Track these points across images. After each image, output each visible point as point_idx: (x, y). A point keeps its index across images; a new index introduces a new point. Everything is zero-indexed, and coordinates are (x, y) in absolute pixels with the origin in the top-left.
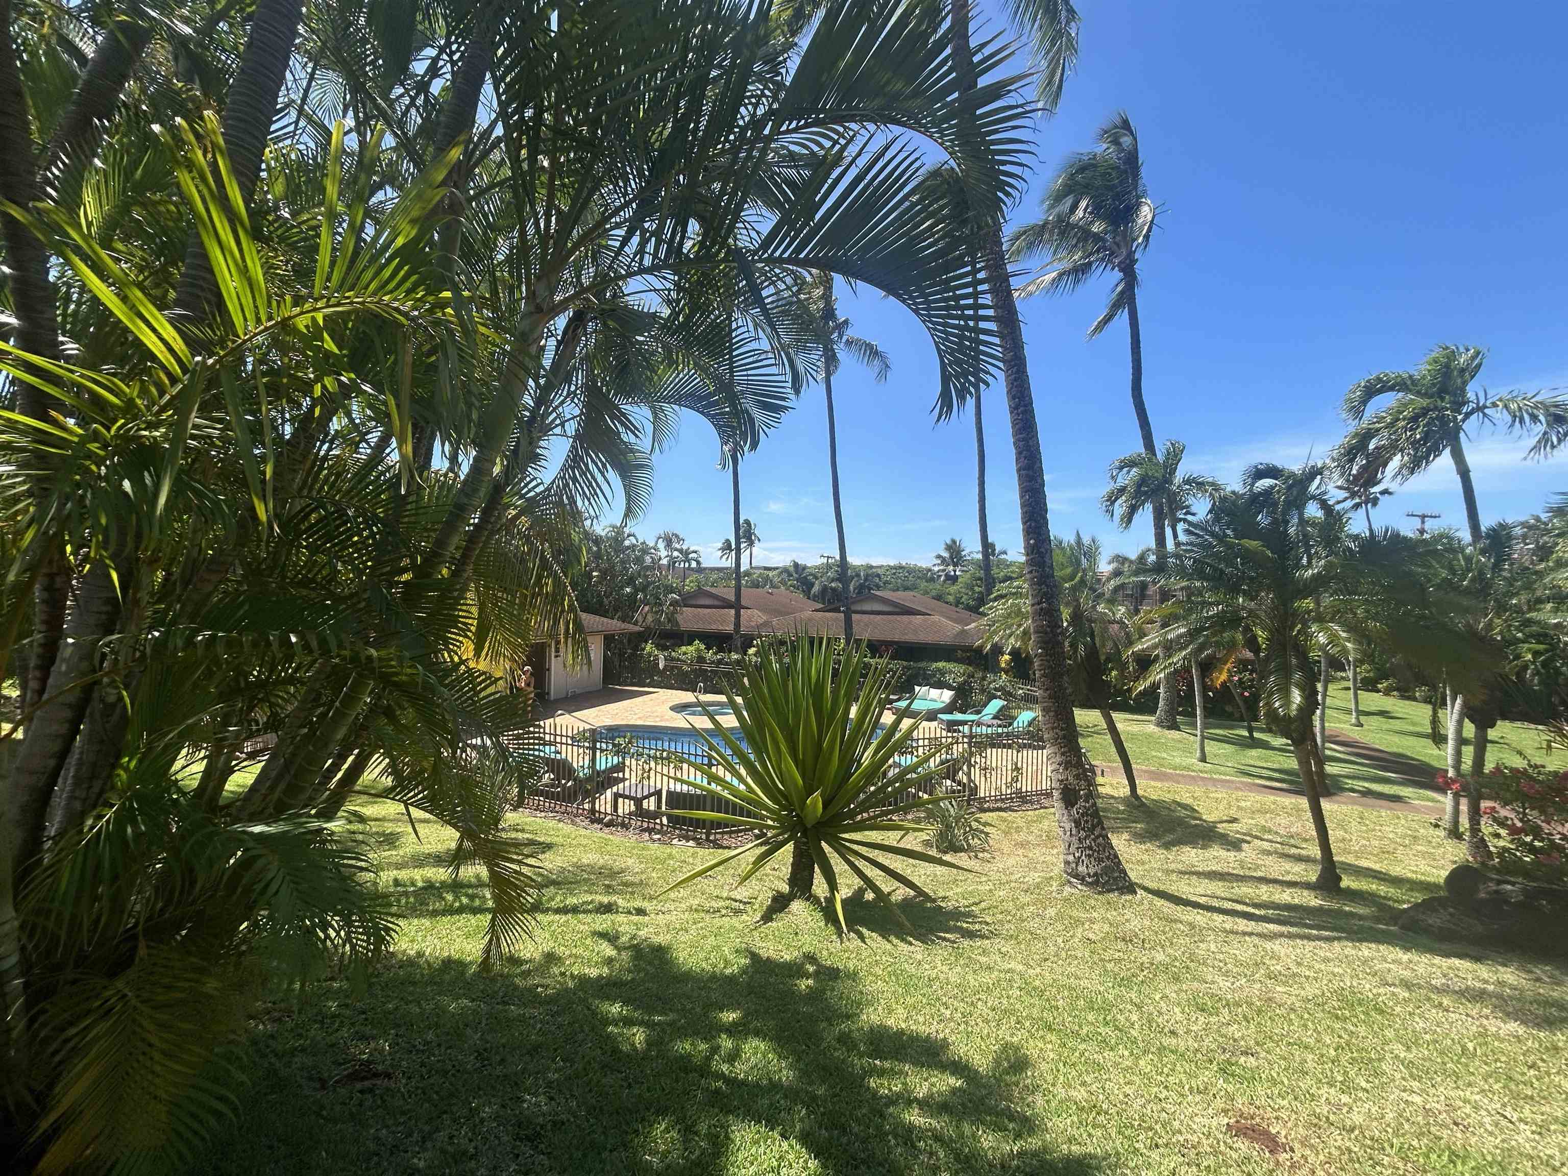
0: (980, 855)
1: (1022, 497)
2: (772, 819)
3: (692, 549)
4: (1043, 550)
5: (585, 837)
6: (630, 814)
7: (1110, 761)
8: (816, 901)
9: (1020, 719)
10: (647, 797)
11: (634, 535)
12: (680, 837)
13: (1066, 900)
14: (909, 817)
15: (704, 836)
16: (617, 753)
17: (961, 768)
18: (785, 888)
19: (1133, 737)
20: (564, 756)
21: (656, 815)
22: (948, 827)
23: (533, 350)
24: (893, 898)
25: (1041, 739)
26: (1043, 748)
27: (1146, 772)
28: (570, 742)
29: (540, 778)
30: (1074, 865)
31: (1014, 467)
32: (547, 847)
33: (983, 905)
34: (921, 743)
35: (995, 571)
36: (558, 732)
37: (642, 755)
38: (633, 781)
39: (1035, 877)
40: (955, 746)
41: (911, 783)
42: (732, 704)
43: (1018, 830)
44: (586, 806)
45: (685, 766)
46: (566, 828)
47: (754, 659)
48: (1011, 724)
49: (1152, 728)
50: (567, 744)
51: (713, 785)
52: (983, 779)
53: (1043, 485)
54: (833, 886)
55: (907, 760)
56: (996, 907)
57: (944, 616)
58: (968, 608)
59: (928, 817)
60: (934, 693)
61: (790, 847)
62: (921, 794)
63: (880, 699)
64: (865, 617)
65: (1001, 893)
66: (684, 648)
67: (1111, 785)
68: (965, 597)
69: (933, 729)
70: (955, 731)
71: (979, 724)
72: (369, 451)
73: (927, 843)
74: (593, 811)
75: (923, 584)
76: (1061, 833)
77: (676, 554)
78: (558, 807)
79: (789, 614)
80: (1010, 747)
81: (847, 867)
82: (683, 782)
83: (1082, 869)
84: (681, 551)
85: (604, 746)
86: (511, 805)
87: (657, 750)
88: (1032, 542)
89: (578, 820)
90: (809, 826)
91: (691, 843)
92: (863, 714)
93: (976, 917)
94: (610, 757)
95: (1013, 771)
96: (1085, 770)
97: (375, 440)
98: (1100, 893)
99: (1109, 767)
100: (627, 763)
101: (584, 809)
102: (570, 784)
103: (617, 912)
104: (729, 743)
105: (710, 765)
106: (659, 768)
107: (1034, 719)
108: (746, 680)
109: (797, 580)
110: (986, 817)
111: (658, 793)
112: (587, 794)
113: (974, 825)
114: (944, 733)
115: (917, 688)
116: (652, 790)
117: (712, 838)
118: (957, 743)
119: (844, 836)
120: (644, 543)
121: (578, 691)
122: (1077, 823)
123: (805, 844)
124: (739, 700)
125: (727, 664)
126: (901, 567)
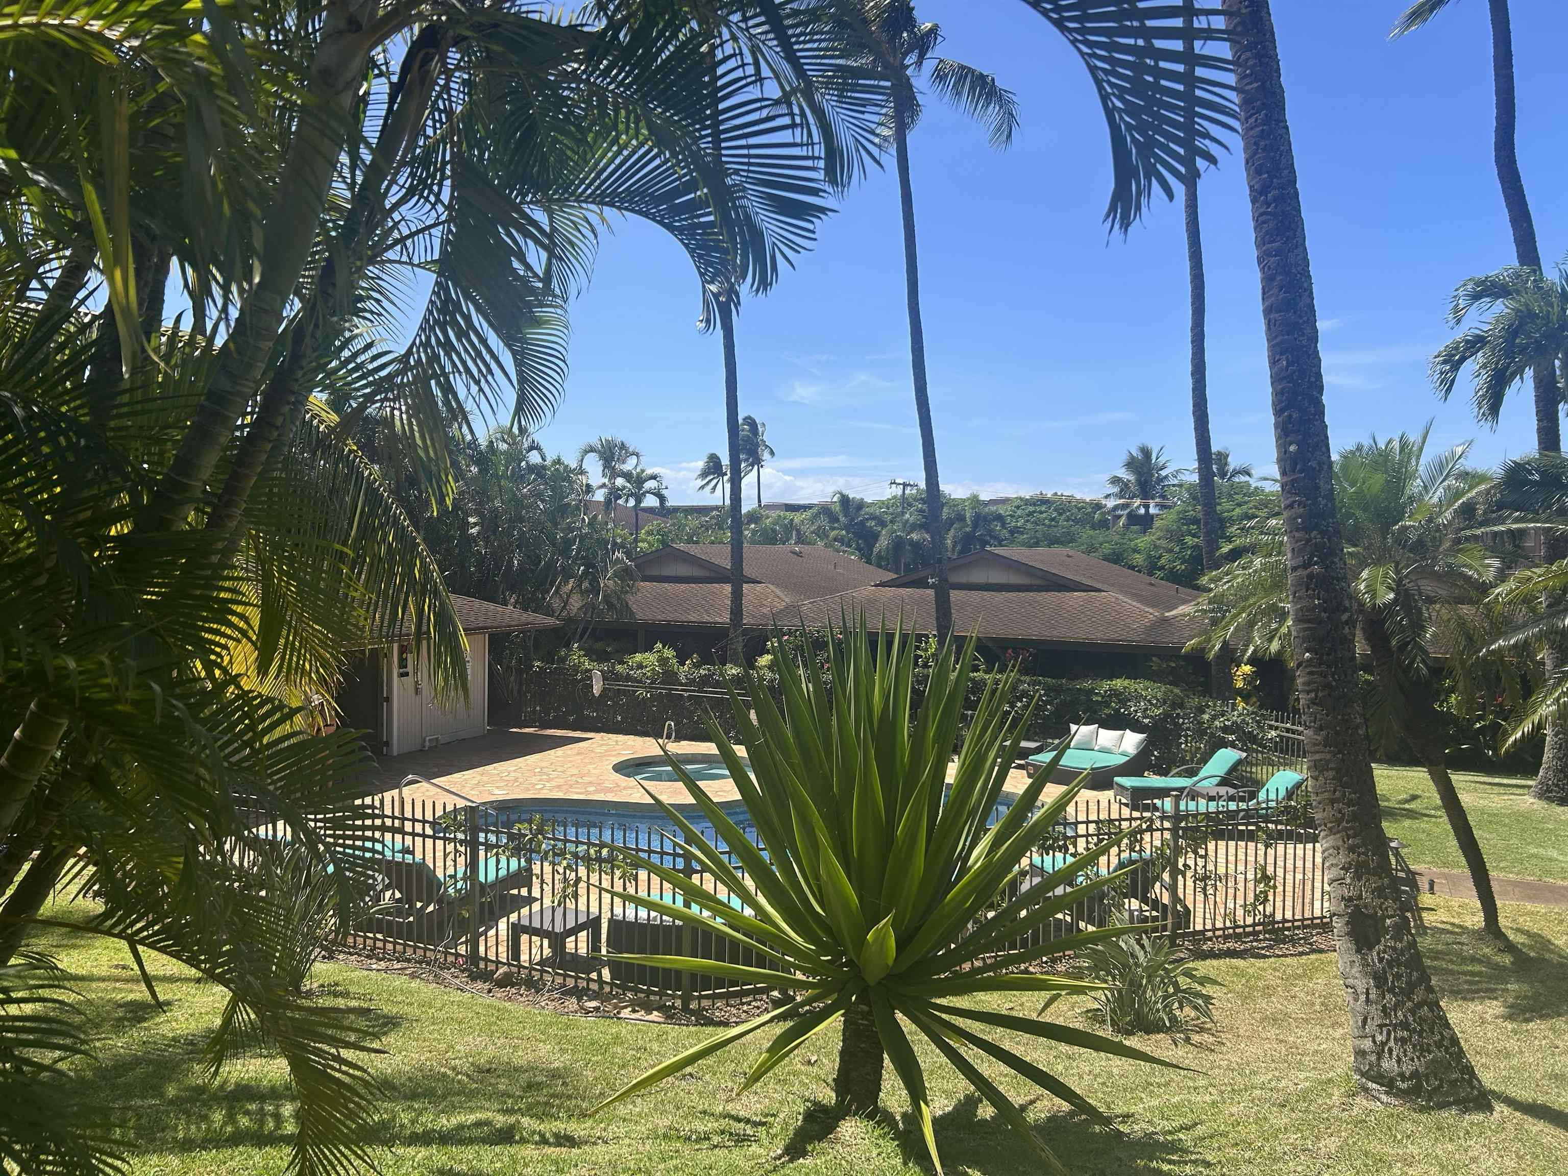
0: (1196, 1038)
1: (1273, 362)
2: (804, 971)
3: (649, 472)
4: (1314, 464)
5: (460, 1004)
6: (542, 962)
7: (1445, 864)
8: (883, 1118)
9: (1271, 785)
10: (574, 931)
11: (538, 448)
12: (635, 1005)
13: (1358, 1122)
14: (1061, 967)
15: (678, 1003)
16: (516, 852)
17: (1158, 878)
18: (828, 1096)
19: (1493, 818)
20: (419, 856)
21: (591, 963)
22: (1135, 986)
23: (347, 101)
24: (1031, 1116)
25: (1310, 823)
26: (1314, 839)
27: (1516, 884)
28: (429, 831)
29: (377, 899)
30: (1373, 1058)
31: (1258, 307)
32: (391, 1023)
33: (1200, 1130)
34: (1082, 829)
35: (1224, 505)
36: (408, 814)
37: (562, 853)
38: (547, 902)
39: (1302, 1079)
40: (1147, 837)
41: (1061, 903)
42: (728, 758)
43: (1268, 992)
44: (462, 950)
45: (643, 875)
46: (424, 989)
47: (769, 675)
48: (1253, 795)
49: (1528, 802)
50: (424, 836)
51: (695, 909)
52: (1200, 897)
53: (1314, 338)
54: (917, 1091)
55: (1054, 862)
56: (1224, 1135)
57: (1126, 593)
58: (1173, 577)
59: (1095, 968)
60: (1107, 737)
61: (836, 1021)
62: (1082, 925)
63: (1002, 748)
64: (975, 596)
65: (1234, 1110)
66: (638, 657)
67: (1449, 909)
68: (1167, 556)
69: (1104, 805)
70: (1146, 808)
71: (1194, 795)
72: (43, 295)
73: (1094, 1016)
74: (474, 957)
75: (1087, 533)
76: (1349, 998)
77: (620, 482)
78: (409, 951)
79: (832, 591)
80: (1251, 837)
81: (944, 1059)
82: (639, 902)
83: (1388, 1064)
84: (627, 476)
85: (492, 838)
86: (323, 948)
87: (590, 844)
88: (1292, 448)
89: (446, 974)
90: (872, 981)
91: (655, 1016)
92: (969, 776)
93: (1186, 1151)
94: (503, 859)
95: (1257, 881)
96: (1396, 881)
97: (57, 273)
98: (1422, 1110)
99: (1445, 876)
100: (536, 869)
101: (457, 955)
102: (431, 908)
103: (523, 1141)
104: (724, 832)
105: (689, 871)
106: (594, 878)
107: (1298, 785)
108: (753, 715)
109: (847, 528)
110: (1203, 967)
111: (593, 924)
112: (463, 926)
113: (1183, 982)
114: (1126, 812)
115: (1074, 728)
116: (582, 919)
117: (693, 1005)
118: (1150, 829)
119: (939, 1001)
120: (558, 461)
121: (443, 739)
122: (1379, 979)
123: (865, 1015)
124: (741, 751)
125: (717, 684)
126: (1045, 501)
